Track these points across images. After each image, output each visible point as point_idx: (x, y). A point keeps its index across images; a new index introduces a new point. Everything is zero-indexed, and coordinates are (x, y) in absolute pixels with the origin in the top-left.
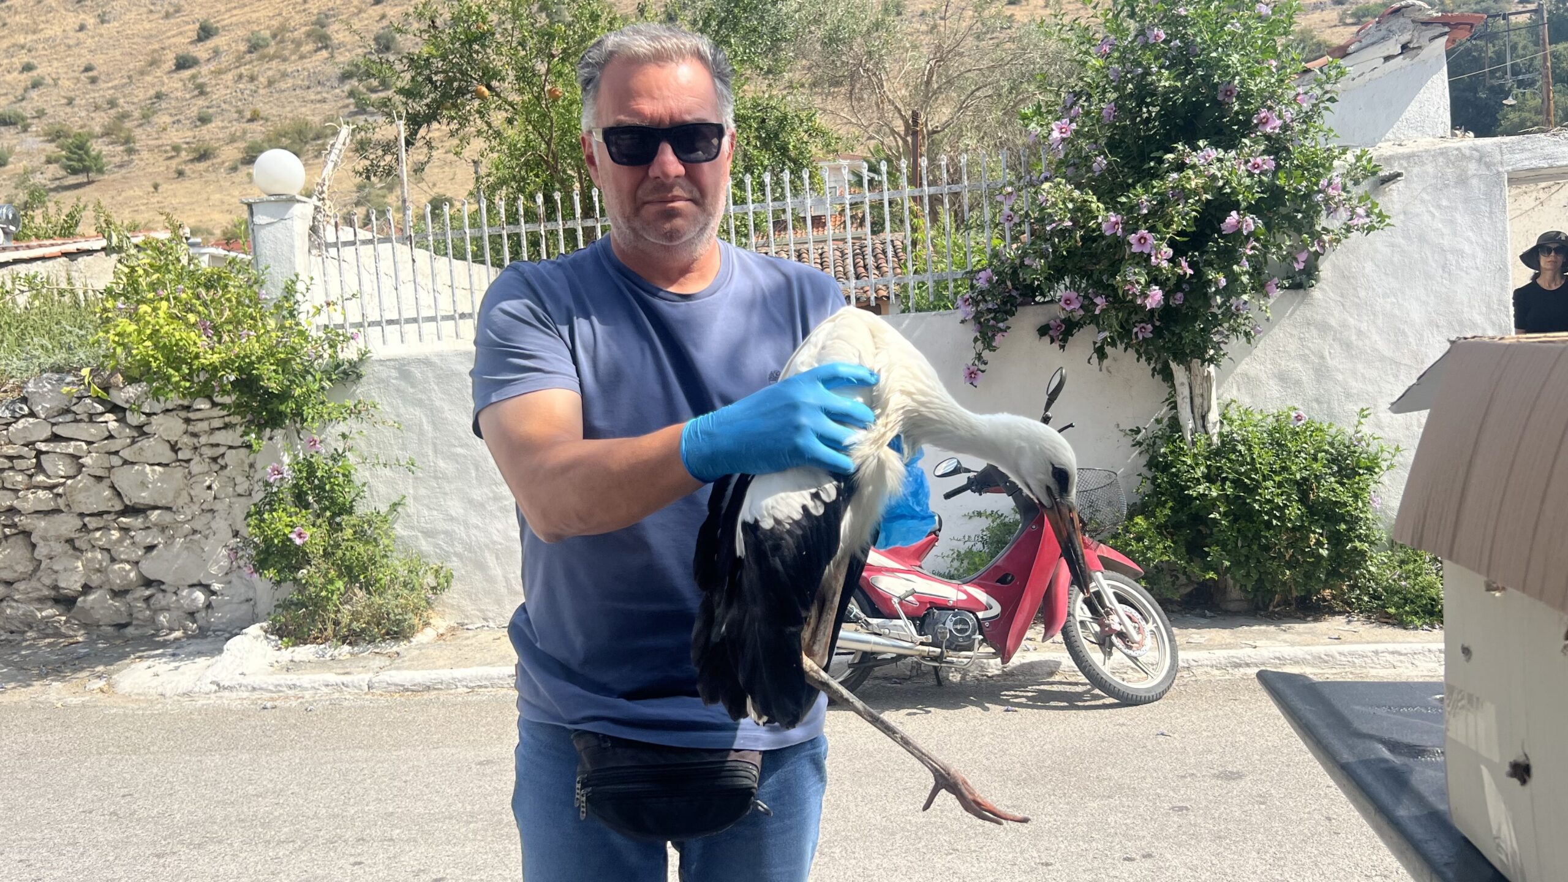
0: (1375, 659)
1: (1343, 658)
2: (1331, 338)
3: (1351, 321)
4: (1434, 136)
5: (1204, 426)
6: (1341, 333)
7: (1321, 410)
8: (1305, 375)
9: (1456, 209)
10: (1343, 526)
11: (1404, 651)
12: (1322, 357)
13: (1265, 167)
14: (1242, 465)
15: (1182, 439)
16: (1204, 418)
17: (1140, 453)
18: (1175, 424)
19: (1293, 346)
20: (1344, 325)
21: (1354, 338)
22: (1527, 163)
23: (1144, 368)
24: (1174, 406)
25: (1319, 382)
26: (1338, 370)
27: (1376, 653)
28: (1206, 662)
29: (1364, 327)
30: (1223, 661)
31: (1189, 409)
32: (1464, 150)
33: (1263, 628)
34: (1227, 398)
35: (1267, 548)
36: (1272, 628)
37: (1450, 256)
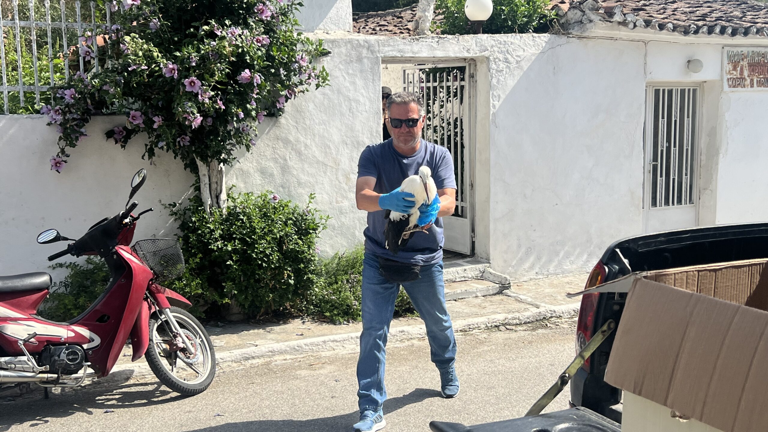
0: (324, 346)
1: (307, 348)
2: (290, 148)
3: (302, 139)
4: (344, 30)
5: (218, 203)
6: (296, 145)
7: (285, 192)
8: (276, 172)
9: (356, 76)
10: (302, 265)
11: (339, 340)
12: (285, 160)
13: (264, 42)
14: (244, 229)
15: (204, 211)
16: (218, 197)
17: (175, 220)
18: (198, 201)
19: (269, 153)
20: (298, 141)
21: (303, 149)
22: (391, 53)
23: (178, 164)
24: (198, 189)
25: (283, 175)
26: (294, 168)
27: (324, 342)
28: (228, 359)
29: (308, 143)
30: (239, 357)
31: (208, 192)
32: (360, 42)
33: (256, 331)
34: (230, 184)
35: (258, 281)
36: (261, 331)
37: (353, 104)
